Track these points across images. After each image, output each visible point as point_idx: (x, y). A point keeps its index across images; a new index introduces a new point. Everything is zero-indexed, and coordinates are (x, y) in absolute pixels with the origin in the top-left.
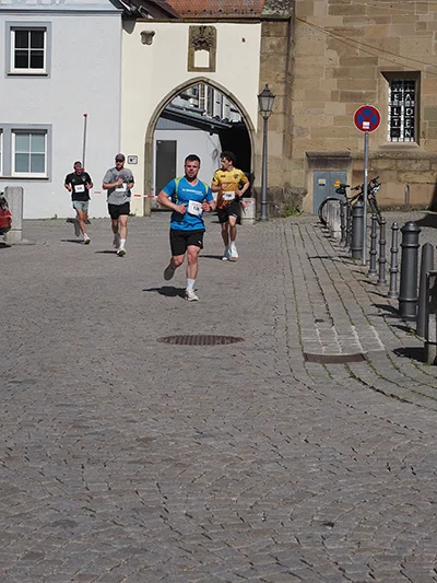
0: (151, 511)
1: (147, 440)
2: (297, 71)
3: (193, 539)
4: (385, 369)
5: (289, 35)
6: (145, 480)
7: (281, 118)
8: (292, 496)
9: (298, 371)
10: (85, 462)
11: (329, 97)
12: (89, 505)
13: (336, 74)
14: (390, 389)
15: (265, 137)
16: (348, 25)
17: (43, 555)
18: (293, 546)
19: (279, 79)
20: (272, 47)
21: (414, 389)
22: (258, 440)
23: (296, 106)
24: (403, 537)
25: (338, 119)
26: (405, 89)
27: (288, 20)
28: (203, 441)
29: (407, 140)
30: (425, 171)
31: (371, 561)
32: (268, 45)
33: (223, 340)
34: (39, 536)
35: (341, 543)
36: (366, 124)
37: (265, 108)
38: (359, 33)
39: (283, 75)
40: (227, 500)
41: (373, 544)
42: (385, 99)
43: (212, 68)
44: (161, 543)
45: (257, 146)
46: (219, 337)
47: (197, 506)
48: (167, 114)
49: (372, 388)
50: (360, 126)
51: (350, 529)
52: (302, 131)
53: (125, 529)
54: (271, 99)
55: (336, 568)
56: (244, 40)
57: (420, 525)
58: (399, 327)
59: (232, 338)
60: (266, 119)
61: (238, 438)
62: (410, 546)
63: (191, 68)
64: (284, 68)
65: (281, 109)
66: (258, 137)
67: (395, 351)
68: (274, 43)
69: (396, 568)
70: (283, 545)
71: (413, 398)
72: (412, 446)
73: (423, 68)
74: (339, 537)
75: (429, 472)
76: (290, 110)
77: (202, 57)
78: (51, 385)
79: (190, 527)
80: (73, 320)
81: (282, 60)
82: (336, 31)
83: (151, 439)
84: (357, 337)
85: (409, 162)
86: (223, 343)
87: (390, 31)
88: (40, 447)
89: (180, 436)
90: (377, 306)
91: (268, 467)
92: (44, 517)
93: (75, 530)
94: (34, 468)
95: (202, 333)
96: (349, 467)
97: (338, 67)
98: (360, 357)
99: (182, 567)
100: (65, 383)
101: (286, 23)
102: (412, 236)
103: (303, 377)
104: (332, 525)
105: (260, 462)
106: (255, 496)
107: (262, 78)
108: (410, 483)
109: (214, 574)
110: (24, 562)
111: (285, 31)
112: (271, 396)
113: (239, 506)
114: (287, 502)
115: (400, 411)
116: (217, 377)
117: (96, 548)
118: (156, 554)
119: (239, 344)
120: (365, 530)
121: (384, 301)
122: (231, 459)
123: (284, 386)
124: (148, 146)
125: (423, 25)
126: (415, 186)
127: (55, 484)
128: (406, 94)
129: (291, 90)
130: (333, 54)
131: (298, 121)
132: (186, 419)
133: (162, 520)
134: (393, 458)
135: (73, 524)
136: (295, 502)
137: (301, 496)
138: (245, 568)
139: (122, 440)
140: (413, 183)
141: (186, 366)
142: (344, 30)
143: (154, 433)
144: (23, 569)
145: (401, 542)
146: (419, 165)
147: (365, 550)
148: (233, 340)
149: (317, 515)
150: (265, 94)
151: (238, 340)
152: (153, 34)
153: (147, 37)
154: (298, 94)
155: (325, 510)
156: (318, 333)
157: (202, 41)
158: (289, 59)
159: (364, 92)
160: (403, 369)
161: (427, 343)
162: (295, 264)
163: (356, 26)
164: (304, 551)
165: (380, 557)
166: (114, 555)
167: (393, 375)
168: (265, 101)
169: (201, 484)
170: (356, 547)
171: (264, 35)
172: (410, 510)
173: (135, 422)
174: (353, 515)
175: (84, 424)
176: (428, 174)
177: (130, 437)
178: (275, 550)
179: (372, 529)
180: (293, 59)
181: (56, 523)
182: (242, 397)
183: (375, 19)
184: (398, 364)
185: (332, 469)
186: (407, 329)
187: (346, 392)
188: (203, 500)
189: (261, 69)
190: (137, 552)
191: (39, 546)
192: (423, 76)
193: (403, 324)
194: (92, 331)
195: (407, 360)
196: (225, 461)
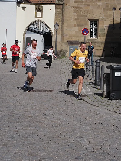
0: (35, 134)
1: (31, 116)
2: (65, 18)
3: (46, 141)
4: (92, 99)
5: (63, 8)
6: (32, 126)
7: (60, 31)
8: (71, 130)
9: (69, 99)
10: (15, 122)
11: (74, 26)
12: (18, 133)
13: (75, 19)
14: (94, 104)
15: (56, 36)
16: (79, 6)
17: (8, 145)
18: (72, 142)
19: (60, 20)
20: (58, 12)
21: (100, 103)
22: (61, 116)
23: (65, 28)
24: (100, 140)
25: (76, 32)
26: (94, 24)
27: (63, 4)
28: (46, 117)
29: (95, 37)
30: (99, 46)
31: (93, 146)
32: (57, 11)
33: (48, 91)
34: (6, 140)
35: (85, 142)
36: (85, 33)
37: (56, 28)
38: (82, 8)
39: (61, 19)
40: (54, 131)
41: (93, 142)
42: (89, 26)
43: (41, 17)
44: (38, 142)
45: (54, 39)
46: (47, 90)
47: (46, 133)
48: (29, 30)
49: (89, 103)
50: (83, 34)
51: (87, 138)
52: (66, 35)
53: (28, 139)
54: (58, 26)
55: (84, 148)
56: (50, 10)
57: (105, 137)
58: (95, 88)
59: (50, 90)
60: (56, 31)
61: (55, 116)
62: (103, 142)
63: (36, 17)
64: (61, 18)
65: (60, 29)
66: (54, 36)
67: (95, 94)
68: (59, 10)
69: (99, 148)
70: (70, 142)
71: (100, 106)
72: (101, 118)
73: (99, 18)
74: (84, 140)
75: (106, 124)
76: (63, 29)
77: (39, 14)
78: (3, 102)
79: (45, 138)
80: (7, 85)
81: (61, 15)
82: (76, 8)
83: (32, 116)
84: (84, 90)
85: (95, 44)
86: (48, 92)
87: (90, 8)
88: (3, 118)
89: (39, 115)
90: (89, 82)
91: (64, 123)
92: (7, 136)
93: (15, 139)
94: (2, 124)
95: (42, 89)
96: (85, 123)
97: (76, 17)
98: (86, 95)
99: (44, 148)
100: (7, 102)
101: (62, 5)
102: (98, 63)
103: (70, 100)
104: (82, 137)
105: (62, 122)
106: (61, 130)
107: (55, 20)
108: (101, 127)
109: (53, 150)
110: (3, 147)
111: (62, 7)
112: (63, 105)
113: (58, 133)
114: (70, 132)
115: (97, 109)
116: (48, 100)
117: (21, 143)
118: (37, 145)
119: (52, 92)
120: (91, 138)
121: (90, 81)
122: (54, 121)
123: (66, 103)
124: (24, 38)
125: (99, 6)
126: (97, 50)
127: (8, 128)
128: (94, 25)
129: (63, 24)
130: (75, 14)
131: (65, 32)
132: (41, 111)
133: (38, 136)
134: (96, 121)
135: (14, 137)
136: (72, 132)
137: (73, 130)
138: (61, 148)
139: (24, 116)
140: (96, 49)
141: (39, 97)
142: (77, 7)
143: (33, 115)
144: (3, 149)
145: (100, 141)
146: (98, 44)
147: (91, 143)
148: (51, 91)
149: (78, 135)
150: (56, 24)
151: (52, 91)
152: (25, 7)
153: (24, 8)
154: (65, 24)
155: (80, 134)
156: (73, 89)
157: (39, 10)
158: (63, 15)
159: (83, 24)
160: (97, 98)
161: (103, 92)
162: (65, 71)
163: (81, 6)
164: (75, 144)
165: (95, 145)
166: (26, 145)
167: (95, 100)
168: (56, 26)
169: (47, 127)
170: (89, 143)
171: (56, 8)
172: (102, 134)
173: (27, 112)
174: (87, 135)
175: (13, 112)
176: (100, 47)
177: (26, 116)
178: (68, 144)
179: (92, 138)
180: (64, 15)
181: (10, 137)
182: (55, 106)
183: (86, 4)
184: (95, 97)
185: (81, 124)
186: (97, 88)
187: (82, 104)
188: (48, 131)
189: (55, 18)
190: (32, 144)
191: (6, 143)
192: (99, 20)
193: (96, 87)
194: (12, 88)
195: (98, 96)
196: (52, 122)
